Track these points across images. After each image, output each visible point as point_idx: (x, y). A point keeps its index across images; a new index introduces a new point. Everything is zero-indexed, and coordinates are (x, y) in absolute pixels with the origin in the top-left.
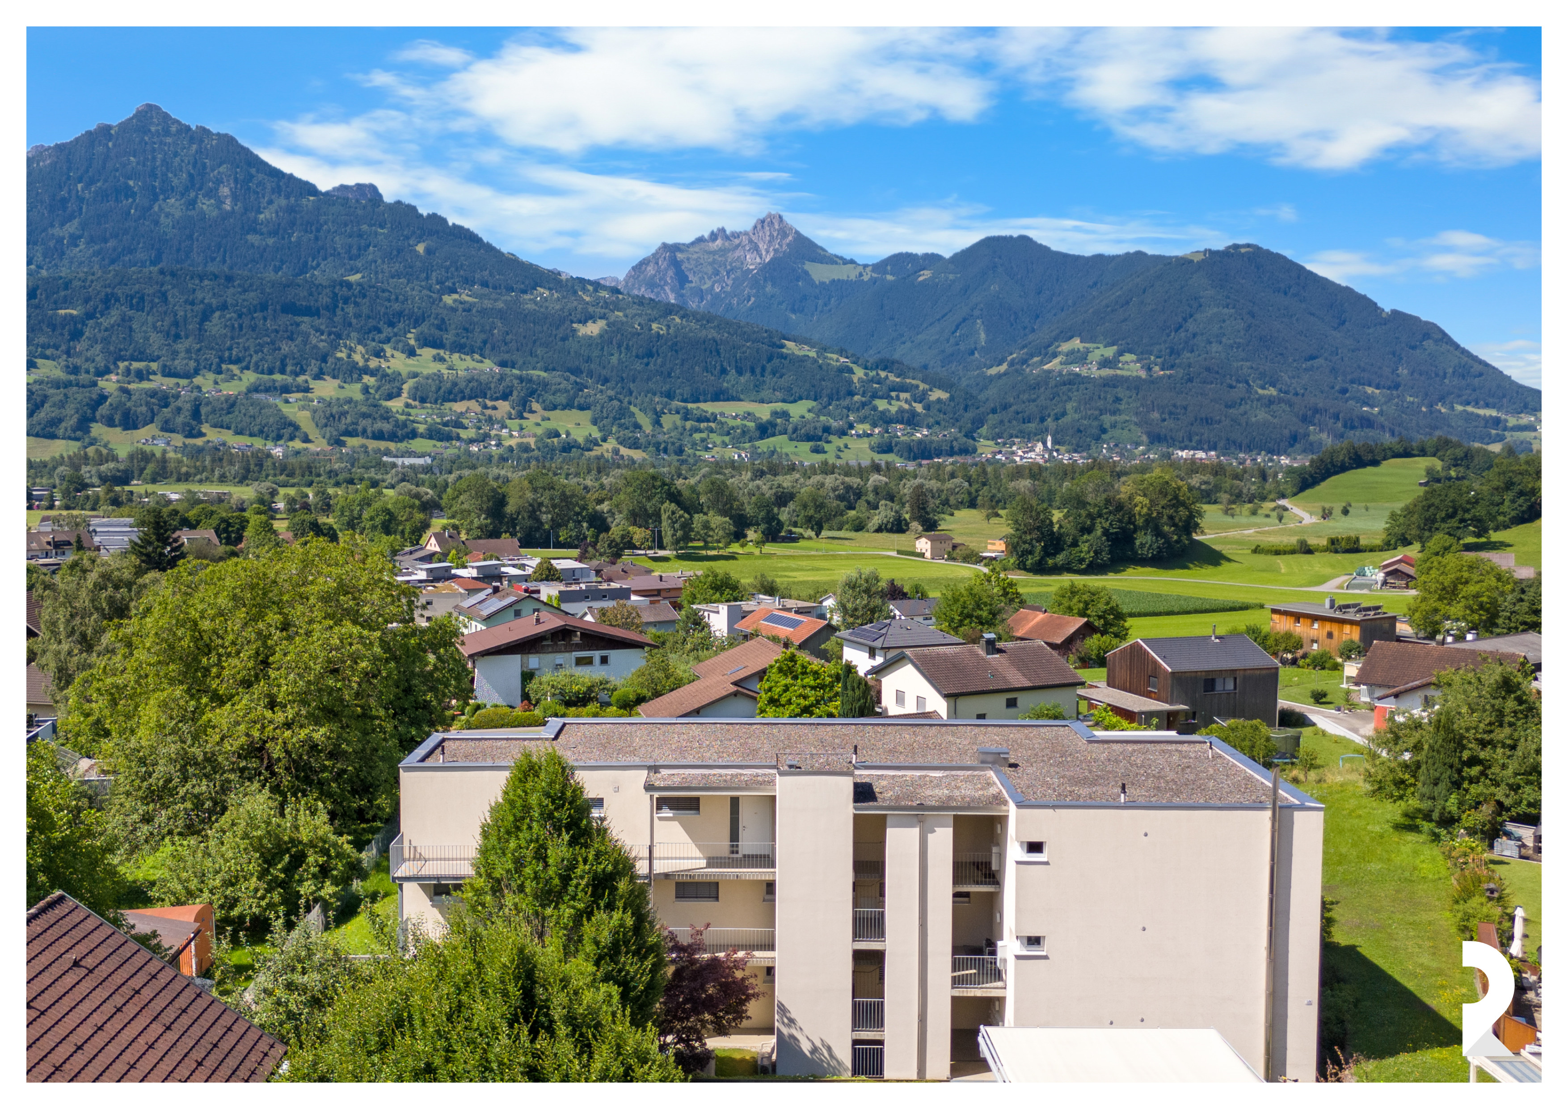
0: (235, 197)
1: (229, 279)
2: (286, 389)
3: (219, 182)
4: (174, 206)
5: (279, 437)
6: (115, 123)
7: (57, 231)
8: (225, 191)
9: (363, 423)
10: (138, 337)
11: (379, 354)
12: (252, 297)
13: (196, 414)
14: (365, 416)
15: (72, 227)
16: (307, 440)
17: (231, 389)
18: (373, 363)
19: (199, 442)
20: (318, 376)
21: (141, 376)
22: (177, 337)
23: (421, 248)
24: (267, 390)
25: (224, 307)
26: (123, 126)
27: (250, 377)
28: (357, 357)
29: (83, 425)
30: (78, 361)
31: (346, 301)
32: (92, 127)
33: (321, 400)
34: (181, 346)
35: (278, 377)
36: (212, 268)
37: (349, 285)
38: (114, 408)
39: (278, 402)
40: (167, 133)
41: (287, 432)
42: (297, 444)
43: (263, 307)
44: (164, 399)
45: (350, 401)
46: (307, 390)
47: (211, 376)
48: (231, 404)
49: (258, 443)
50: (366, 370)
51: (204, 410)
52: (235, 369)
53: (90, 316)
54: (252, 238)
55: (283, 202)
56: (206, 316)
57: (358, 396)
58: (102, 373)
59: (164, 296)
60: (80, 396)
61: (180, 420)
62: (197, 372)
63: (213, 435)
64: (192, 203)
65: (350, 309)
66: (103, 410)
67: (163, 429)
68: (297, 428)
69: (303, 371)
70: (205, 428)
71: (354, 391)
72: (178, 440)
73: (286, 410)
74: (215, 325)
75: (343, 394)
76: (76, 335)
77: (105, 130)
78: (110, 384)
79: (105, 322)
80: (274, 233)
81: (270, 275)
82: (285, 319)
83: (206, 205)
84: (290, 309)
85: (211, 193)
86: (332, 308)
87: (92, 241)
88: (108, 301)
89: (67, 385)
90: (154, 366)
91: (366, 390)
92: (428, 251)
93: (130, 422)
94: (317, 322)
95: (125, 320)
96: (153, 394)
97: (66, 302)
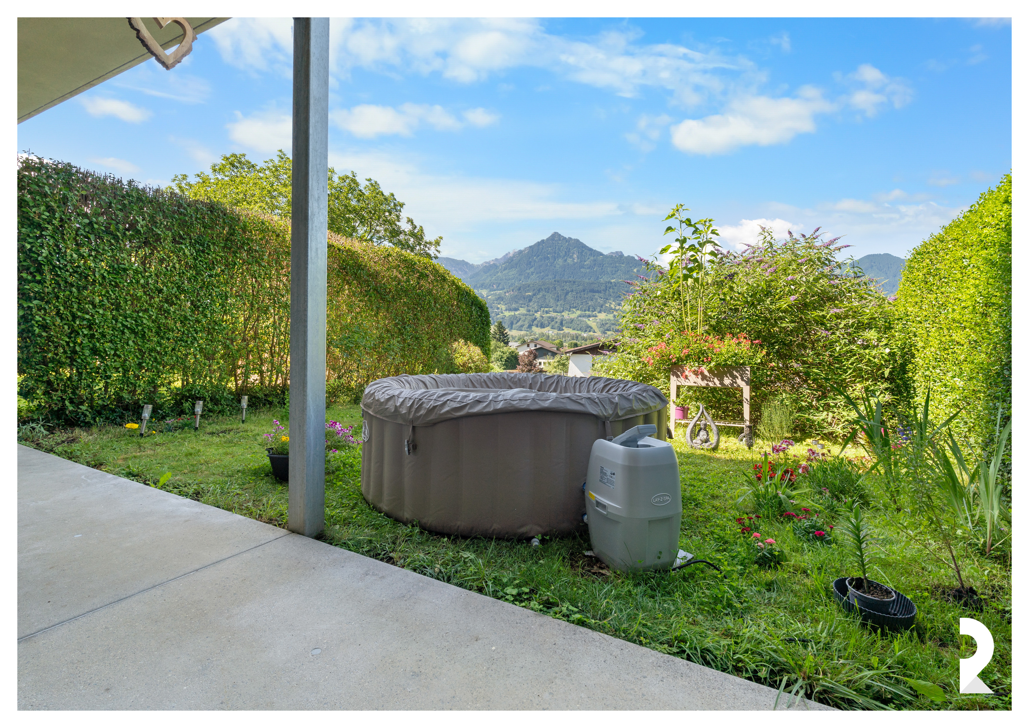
0: (578, 258)
1: (574, 282)
2: (589, 316)
3: (574, 253)
4: (560, 261)
5: (586, 331)
6: (545, 239)
7: (528, 271)
8: (575, 256)
9: (613, 326)
10: (547, 301)
11: (619, 304)
12: (581, 288)
13: (561, 323)
14: (613, 324)
15: (532, 270)
16: (594, 332)
17: (573, 316)
18: (617, 308)
19: (562, 332)
20: (600, 312)
21: (547, 312)
22: (558, 300)
23: (635, 270)
24: (584, 316)
25: (572, 291)
26: (548, 239)
27: (579, 312)
28: (613, 306)
29: (530, 327)
30: (530, 308)
31: (610, 288)
32: (539, 240)
33: (600, 319)
34: (559, 303)
35: (587, 312)
36: (570, 279)
37: (611, 283)
38: (538, 322)
39: (587, 320)
40: (560, 240)
41: (588, 330)
42: (591, 333)
43: (584, 291)
44: (552, 319)
45: (609, 320)
46: (596, 316)
47: (567, 312)
48: (572, 321)
49: (579, 332)
50: (615, 310)
51: (564, 322)
52: (574, 310)
53: (534, 295)
54: (582, 270)
55: (592, 258)
56: (567, 294)
57: (612, 318)
58: (536, 312)
59: (555, 288)
60: (529, 318)
61: (557, 325)
62: (563, 311)
63: (566, 330)
64: (566, 260)
65: (611, 290)
66: (535, 322)
67: (552, 328)
68: (591, 328)
69: (595, 310)
70: (564, 328)
71: (611, 316)
72: (556, 331)
73: (589, 322)
74: (569, 297)
75: (607, 318)
76: (530, 300)
77: (543, 241)
78: (538, 315)
79: (538, 297)
80: (588, 268)
81: (587, 281)
82: (590, 294)
83: (569, 261)
84: (593, 291)
85: (571, 257)
86: (605, 290)
87: (537, 273)
88: (539, 291)
89: (526, 315)
90: (551, 309)
91: (614, 316)
92: (638, 271)
93: (542, 326)
94: (600, 295)
95: (544, 296)
96: (550, 317)
97: (528, 291)
